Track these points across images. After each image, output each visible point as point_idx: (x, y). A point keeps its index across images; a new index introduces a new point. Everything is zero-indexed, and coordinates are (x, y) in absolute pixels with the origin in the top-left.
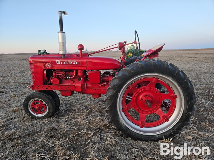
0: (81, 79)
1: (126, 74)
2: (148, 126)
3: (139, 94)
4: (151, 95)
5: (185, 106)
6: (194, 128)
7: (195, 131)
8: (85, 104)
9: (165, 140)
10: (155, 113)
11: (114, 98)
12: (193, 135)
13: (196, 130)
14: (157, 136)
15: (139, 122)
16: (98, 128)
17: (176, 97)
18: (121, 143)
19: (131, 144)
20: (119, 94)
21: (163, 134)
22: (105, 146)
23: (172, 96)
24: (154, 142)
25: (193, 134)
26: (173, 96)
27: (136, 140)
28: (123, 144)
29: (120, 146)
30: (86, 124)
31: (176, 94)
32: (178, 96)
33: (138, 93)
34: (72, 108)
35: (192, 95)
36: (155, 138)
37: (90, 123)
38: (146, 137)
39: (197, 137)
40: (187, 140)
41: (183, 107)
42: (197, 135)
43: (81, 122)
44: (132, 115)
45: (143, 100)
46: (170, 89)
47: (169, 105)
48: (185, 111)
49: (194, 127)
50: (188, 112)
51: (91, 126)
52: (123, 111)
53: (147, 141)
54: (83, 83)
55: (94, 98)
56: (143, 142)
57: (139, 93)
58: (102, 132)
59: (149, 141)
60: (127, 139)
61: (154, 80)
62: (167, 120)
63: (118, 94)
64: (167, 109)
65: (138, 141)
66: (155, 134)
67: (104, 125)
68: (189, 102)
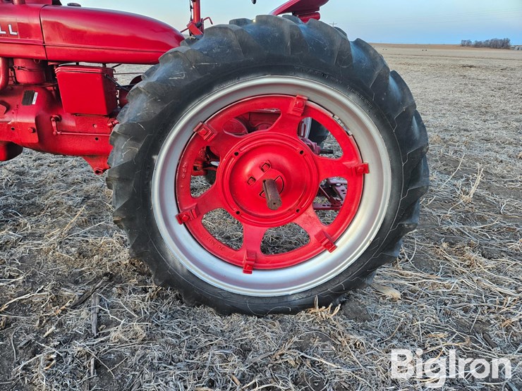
0: (35, 98)
1: (179, 76)
2: (267, 265)
3: (243, 159)
4: (284, 161)
5: (390, 201)
6: (407, 261)
7: (409, 272)
8: (85, 187)
9: (320, 307)
10: (295, 221)
11: (139, 173)
12: (402, 286)
13: (412, 269)
14: (294, 298)
15: (239, 253)
16: (106, 274)
17: (365, 169)
18: (172, 329)
19: (206, 331)
20: (155, 157)
21: (313, 293)
22: (106, 351)
23: (353, 166)
24: (286, 317)
25: (403, 282)
26: (356, 168)
27: (225, 315)
28: (179, 332)
29: (166, 342)
30: (66, 262)
31: (366, 161)
32: (372, 168)
33: (236, 154)
34: (39, 200)
35: (420, 162)
36: (289, 303)
37: (82, 254)
38: (260, 301)
39: (414, 291)
40: (385, 304)
41: (386, 206)
42: (414, 284)
43: (48, 252)
44: (233, 223)
45: (255, 180)
46: (349, 140)
47: (341, 194)
48: (389, 218)
49: (406, 257)
50: (398, 220)
51: (82, 266)
52: (181, 219)
53: (261, 314)
54: (42, 112)
55: (96, 169)
56: (251, 319)
57: (240, 153)
58: (114, 289)
59: (271, 313)
60: (199, 310)
61: (293, 104)
62: (331, 246)
63: (153, 160)
64: (335, 206)
65: (235, 317)
66: (291, 293)
67: (128, 261)
68: (406, 189)
